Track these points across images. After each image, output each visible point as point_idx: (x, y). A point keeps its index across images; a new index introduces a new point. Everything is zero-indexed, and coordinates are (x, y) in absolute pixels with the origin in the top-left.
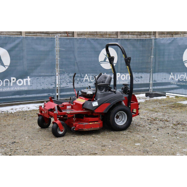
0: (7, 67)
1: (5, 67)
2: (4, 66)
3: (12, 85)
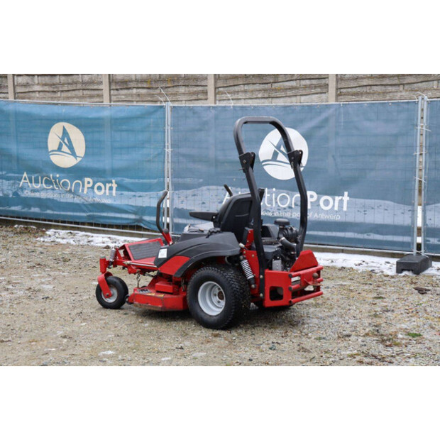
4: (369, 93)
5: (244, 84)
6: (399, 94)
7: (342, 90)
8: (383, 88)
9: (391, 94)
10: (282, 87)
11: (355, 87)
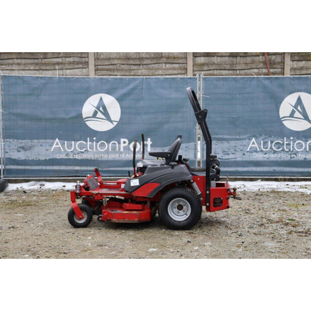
0: (115, 124)
1: (113, 123)
2: (111, 122)
3: (122, 150)
4: (119, 70)
5: (17, 58)
6: (140, 71)
7: (98, 67)
8: (128, 66)
9: (135, 71)
10: (51, 62)
11: (108, 65)
